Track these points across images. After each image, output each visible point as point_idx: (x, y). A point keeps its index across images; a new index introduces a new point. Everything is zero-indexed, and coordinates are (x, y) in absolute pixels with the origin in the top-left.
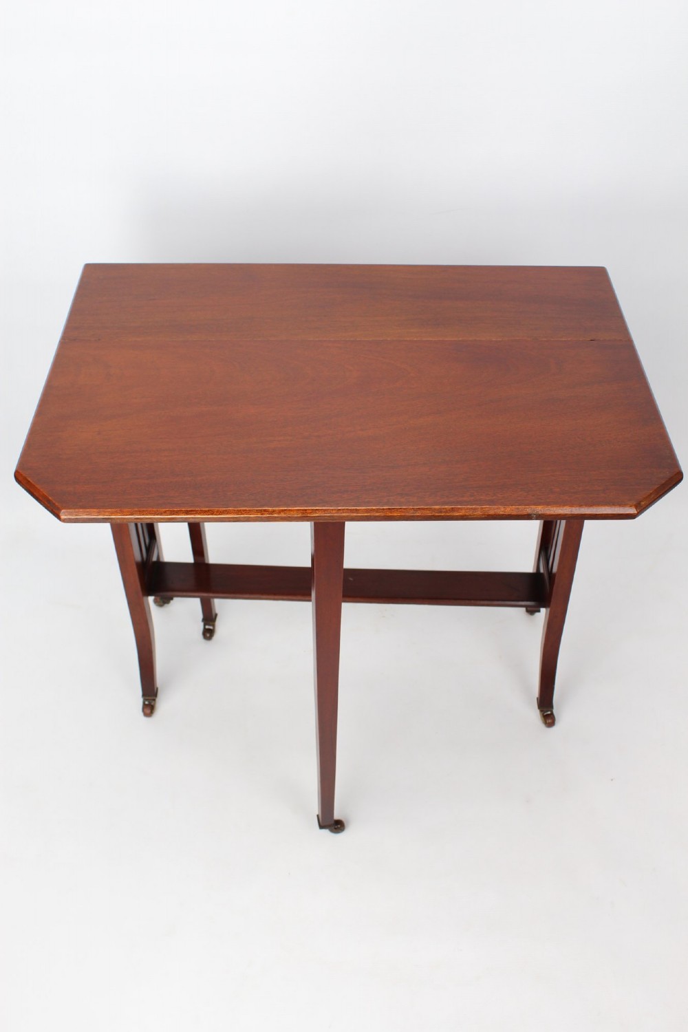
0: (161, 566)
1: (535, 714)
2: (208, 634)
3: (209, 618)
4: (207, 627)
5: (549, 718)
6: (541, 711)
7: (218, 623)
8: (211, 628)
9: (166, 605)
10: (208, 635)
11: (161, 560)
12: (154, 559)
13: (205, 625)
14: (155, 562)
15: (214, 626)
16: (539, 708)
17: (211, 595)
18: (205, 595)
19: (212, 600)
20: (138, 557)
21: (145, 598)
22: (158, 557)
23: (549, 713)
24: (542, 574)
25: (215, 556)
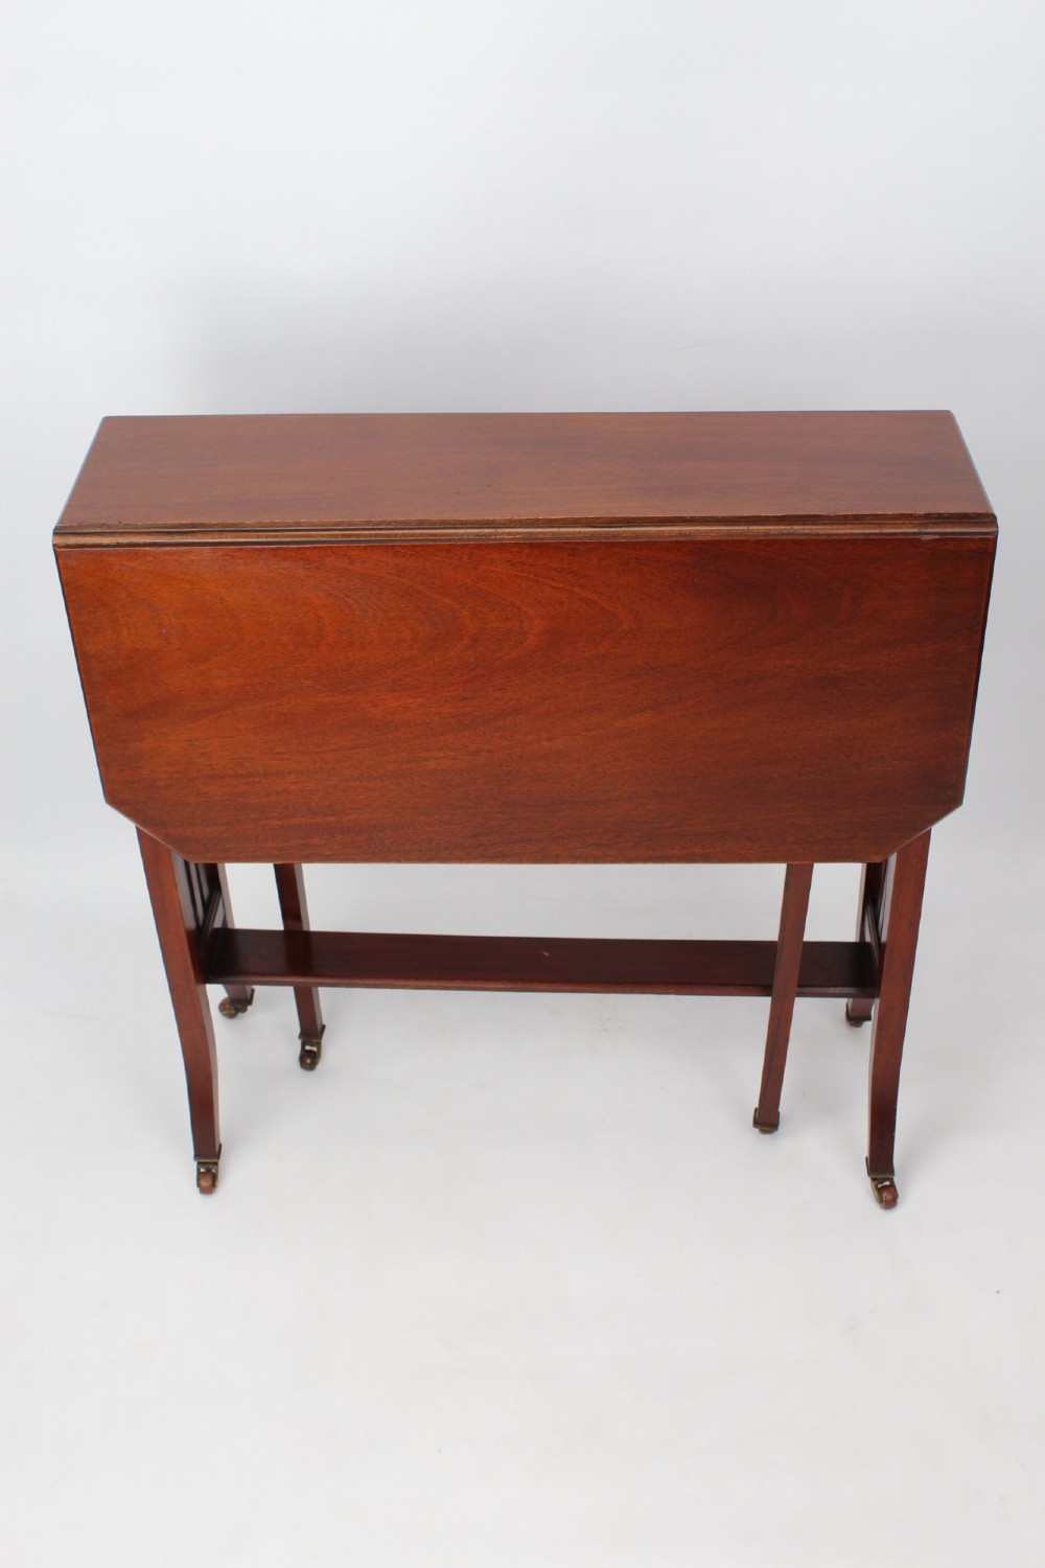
0: (229, 935)
1: (861, 1185)
2: (309, 1059)
3: (311, 1031)
4: (308, 1048)
5: (886, 1192)
6: (874, 1180)
7: (327, 1040)
8: (315, 1049)
9: (240, 1015)
10: (309, 1061)
11: (230, 926)
12: (218, 924)
13: (303, 1045)
14: (217, 930)
15: (319, 1045)
16: (869, 1174)
17: (311, 980)
18: (302, 980)
19: (314, 989)
20: (191, 924)
21: (200, 987)
22: (225, 921)
23: (887, 1183)
24: (868, 944)
25: (319, 919)
